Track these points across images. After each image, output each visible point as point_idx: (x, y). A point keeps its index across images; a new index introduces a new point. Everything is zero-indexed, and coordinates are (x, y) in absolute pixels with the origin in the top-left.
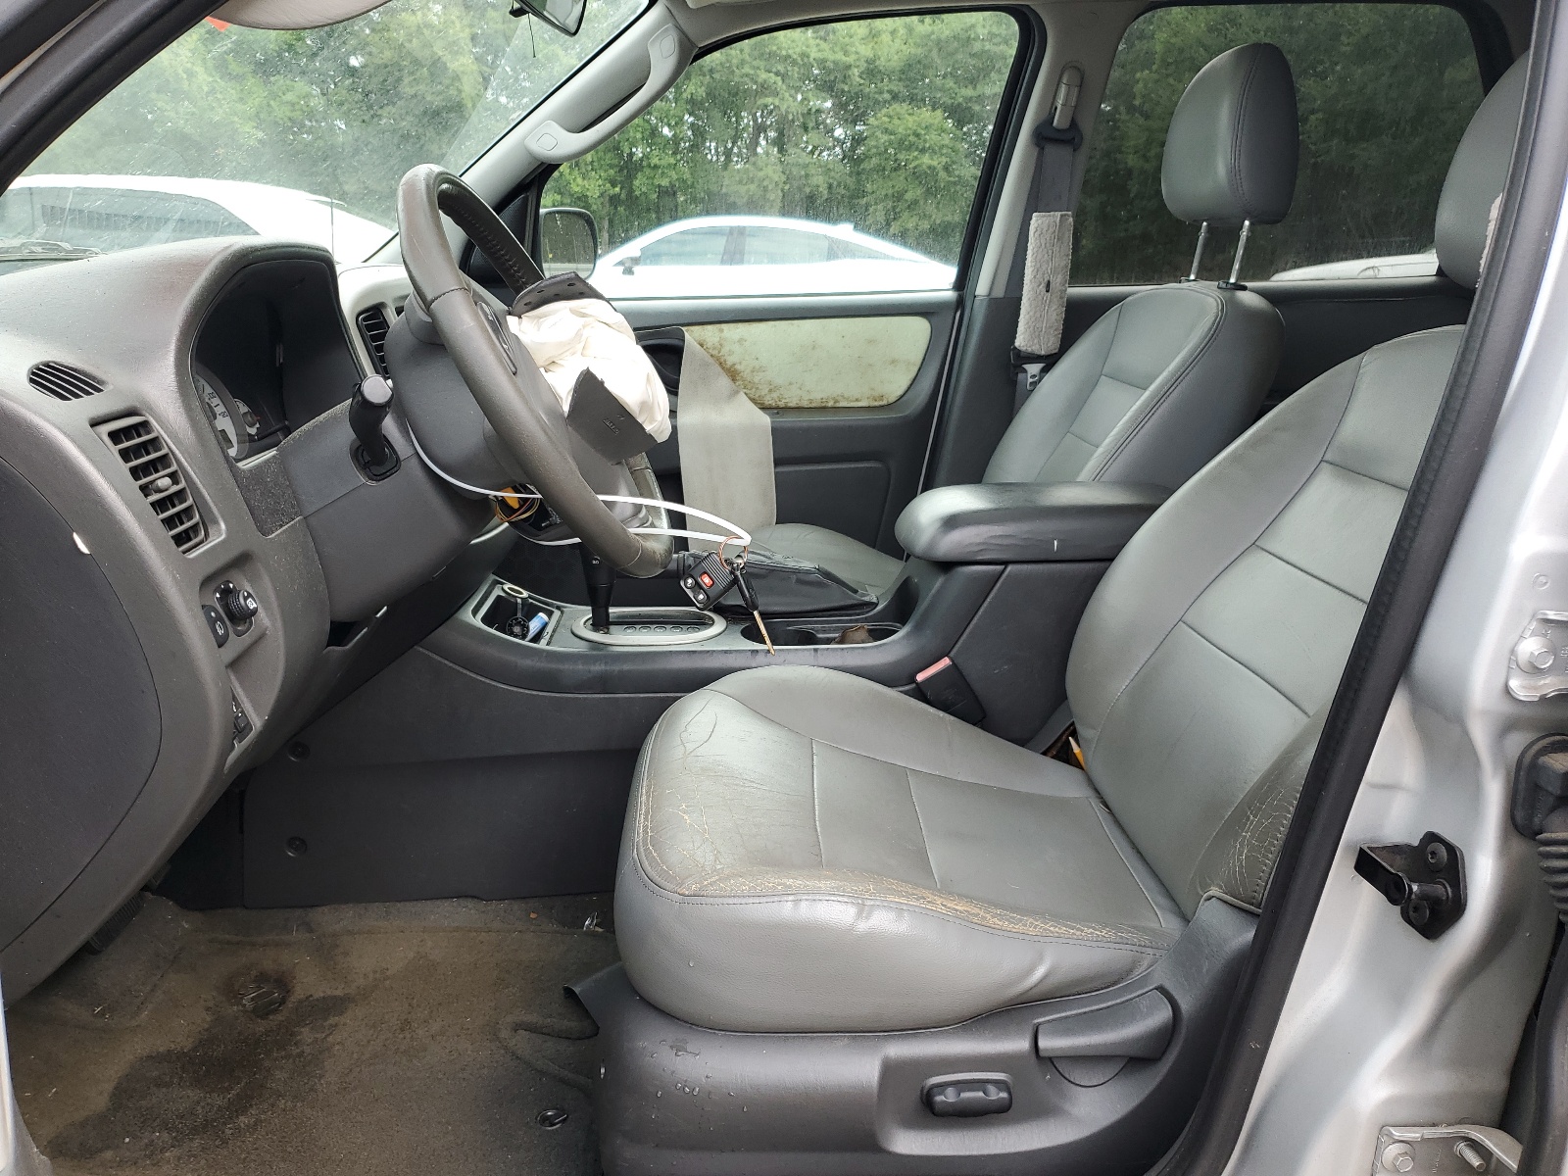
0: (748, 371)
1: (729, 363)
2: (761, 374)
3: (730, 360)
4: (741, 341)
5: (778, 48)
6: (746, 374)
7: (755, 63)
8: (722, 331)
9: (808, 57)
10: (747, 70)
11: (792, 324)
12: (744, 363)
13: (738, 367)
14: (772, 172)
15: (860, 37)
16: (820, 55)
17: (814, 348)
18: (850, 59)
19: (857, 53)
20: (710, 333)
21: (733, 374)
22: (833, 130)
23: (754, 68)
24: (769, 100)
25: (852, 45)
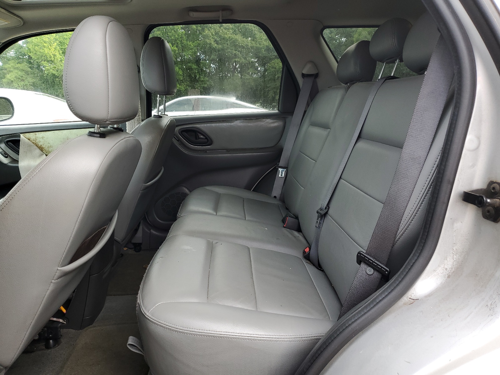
0: (46, 147)
1: (40, 145)
2: (51, 148)
3: (40, 144)
4: (42, 138)
5: (239, 43)
6: (46, 148)
7: (232, 48)
8: (36, 134)
9: (248, 46)
10: (229, 50)
11: (60, 132)
12: (45, 145)
13: (43, 146)
14: (239, 82)
15: (264, 39)
16: (252, 45)
17: (68, 139)
18: (261, 46)
19: (263, 44)
20: (32, 136)
21: (41, 149)
22: (258, 68)
23: (231, 50)
24: (237, 59)
25: (262, 42)
